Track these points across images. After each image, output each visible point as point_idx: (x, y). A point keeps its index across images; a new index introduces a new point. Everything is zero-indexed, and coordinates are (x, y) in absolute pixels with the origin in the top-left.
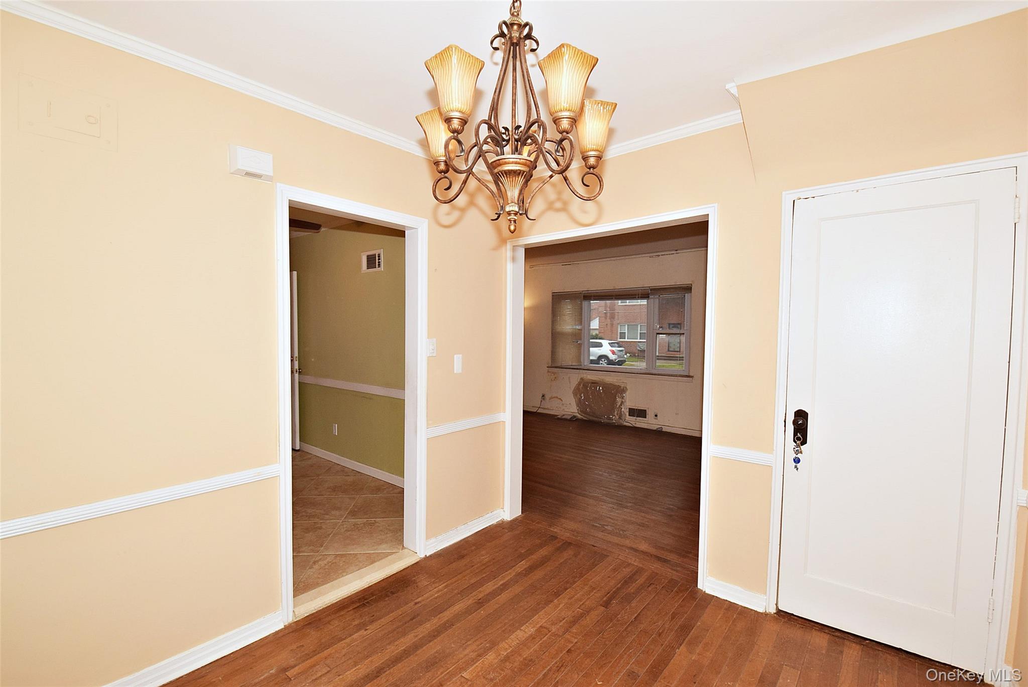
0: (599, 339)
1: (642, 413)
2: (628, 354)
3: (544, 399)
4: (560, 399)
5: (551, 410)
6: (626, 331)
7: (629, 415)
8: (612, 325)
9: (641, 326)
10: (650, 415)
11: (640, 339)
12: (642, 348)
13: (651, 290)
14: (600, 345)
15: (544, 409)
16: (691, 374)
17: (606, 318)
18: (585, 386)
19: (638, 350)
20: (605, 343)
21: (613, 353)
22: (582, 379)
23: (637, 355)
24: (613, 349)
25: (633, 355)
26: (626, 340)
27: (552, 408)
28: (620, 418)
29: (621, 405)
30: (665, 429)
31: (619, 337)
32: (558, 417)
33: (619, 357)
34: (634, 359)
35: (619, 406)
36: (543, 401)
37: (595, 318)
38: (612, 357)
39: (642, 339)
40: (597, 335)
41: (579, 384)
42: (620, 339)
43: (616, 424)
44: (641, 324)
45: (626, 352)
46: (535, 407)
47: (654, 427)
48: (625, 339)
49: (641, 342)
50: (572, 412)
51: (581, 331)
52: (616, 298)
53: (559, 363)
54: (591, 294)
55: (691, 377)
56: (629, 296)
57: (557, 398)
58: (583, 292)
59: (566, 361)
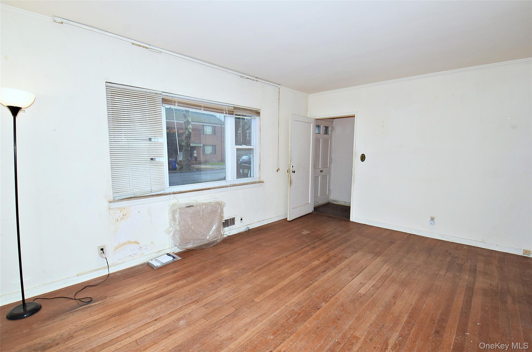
1: (232, 221)
4: (135, 242)
7: (224, 227)
10: (237, 220)
16: (261, 180)
22: (173, 206)
50: (157, 252)
51: (162, 145)
52: (204, 109)
53: (129, 192)
54: (173, 98)
55: (263, 182)
56: (217, 110)
57: (130, 242)
58: (163, 94)
59: (141, 187)
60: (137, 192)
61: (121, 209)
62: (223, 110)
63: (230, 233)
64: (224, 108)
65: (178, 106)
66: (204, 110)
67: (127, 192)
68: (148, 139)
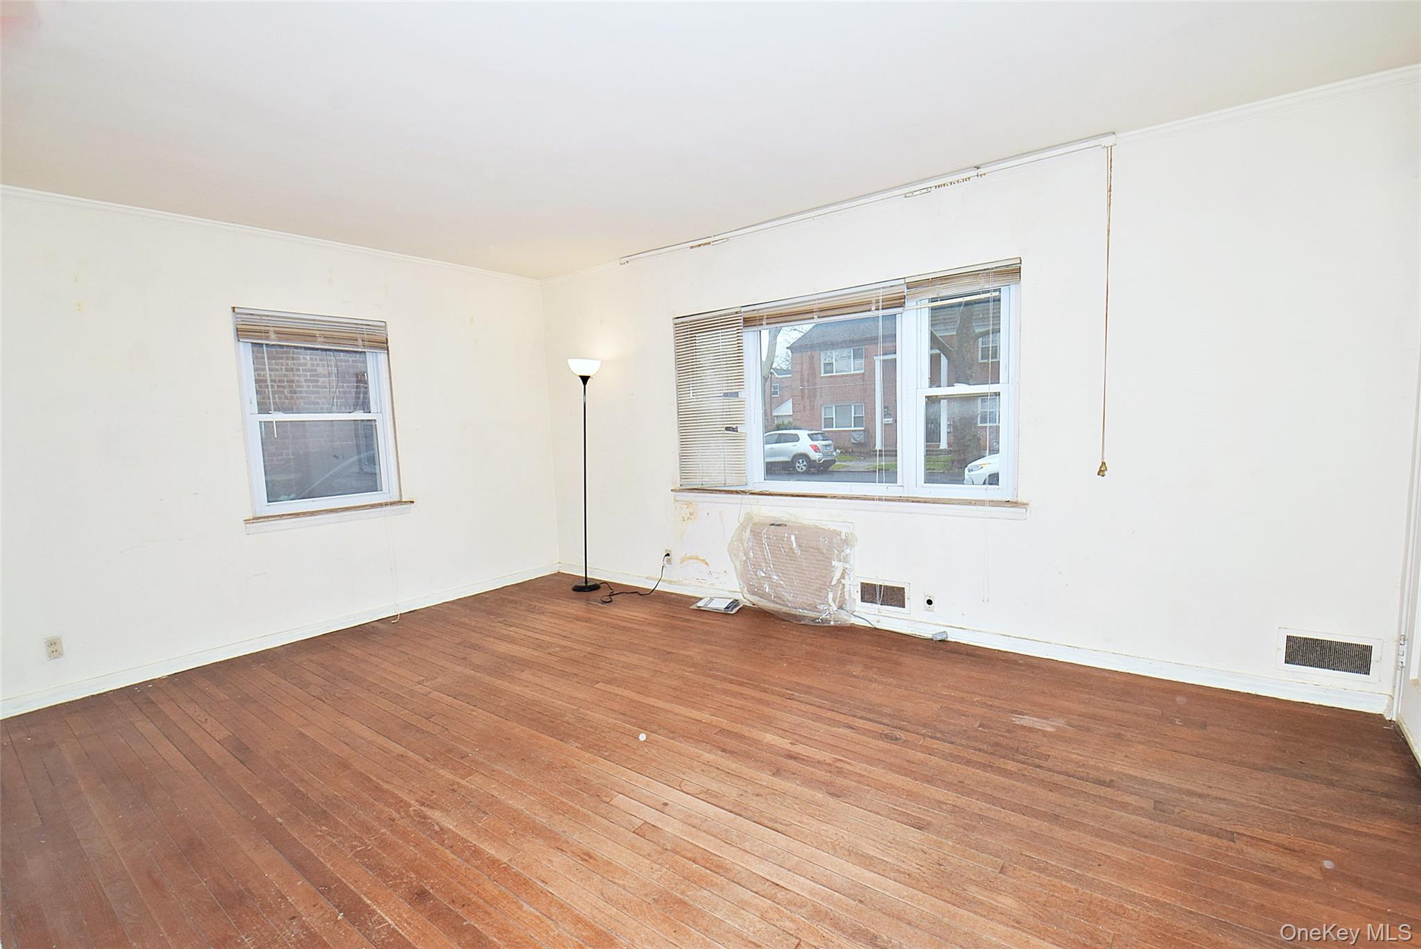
0: (795, 429)
1: (894, 596)
2: (838, 450)
3: (669, 561)
4: (704, 561)
5: (685, 585)
6: (834, 417)
7: (863, 600)
8: (812, 408)
9: (855, 406)
10: (914, 599)
11: (854, 427)
12: (858, 440)
13: (910, 286)
14: (796, 439)
15: (670, 582)
16: (1022, 498)
17: (803, 397)
18: (756, 533)
19: (853, 443)
20: (803, 434)
21: (816, 449)
22: (749, 517)
23: (850, 450)
24: (816, 443)
25: (845, 452)
26: (834, 429)
27: (687, 582)
28: (841, 608)
29: (843, 577)
30: (953, 637)
31: (823, 425)
32: (700, 604)
33: (825, 455)
34: (848, 457)
35: (839, 581)
36: (668, 566)
37: (788, 400)
38: (815, 456)
39: (858, 427)
40: (790, 423)
41: (743, 528)
42: (825, 427)
43: (832, 623)
44: (856, 405)
45: (834, 447)
46: (652, 579)
47: (927, 632)
48: (833, 427)
49: (855, 431)
50: (731, 591)
51: (743, 403)
52: (820, 315)
53: (698, 480)
54: (760, 311)
55: (1024, 505)
56: (853, 308)
57: (697, 559)
58: (743, 309)
59: (713, 474)
60: (708, 482)
61: (689, 504)
62: (869, 303)
63: (878, 622)
64: (872, 296)
65: (767, 324)
66: (818, 317)
67: (695, 480)
68: (722, 395)
